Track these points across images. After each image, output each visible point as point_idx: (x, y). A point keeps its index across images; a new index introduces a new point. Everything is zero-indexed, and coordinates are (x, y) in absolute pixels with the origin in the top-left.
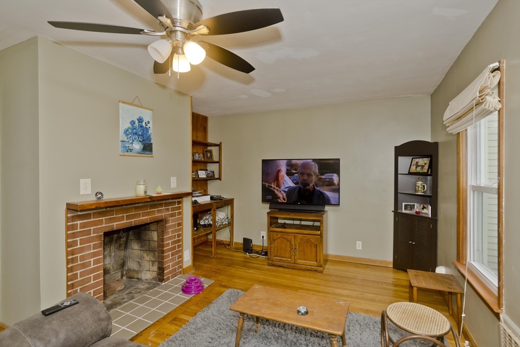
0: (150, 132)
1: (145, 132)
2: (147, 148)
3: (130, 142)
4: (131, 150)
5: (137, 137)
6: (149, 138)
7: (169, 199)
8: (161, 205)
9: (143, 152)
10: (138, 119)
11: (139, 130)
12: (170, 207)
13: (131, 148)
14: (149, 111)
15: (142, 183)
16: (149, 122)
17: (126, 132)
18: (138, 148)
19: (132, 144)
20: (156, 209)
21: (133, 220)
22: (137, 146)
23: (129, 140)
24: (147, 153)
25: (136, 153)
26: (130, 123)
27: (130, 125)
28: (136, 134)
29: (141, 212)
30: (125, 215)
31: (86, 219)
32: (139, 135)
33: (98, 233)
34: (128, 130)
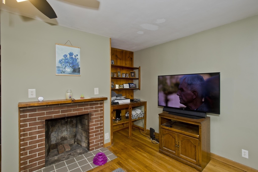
0: (78, 61)
1: (75, 61)
2: (76, 70)
3: (63, 67)
4: (64, 72)
5: (68, 64)
6: (78, 65)
7: (93, 101)
8: (87, 105)
9: (73, 73)
10: (69, 54)
11: (70, 60)
12: (94, 106)
13: (64, 71)
14: (78, 49)
15: (69, 92)
16: (77, 55)
17: (60, 62)
18: (69, 71)
19: (65, 68)
20: (83, 107)
21: (66, 113)
22: (69, 70)
23: (63, 66)
24: (76, 73)
25: (68, 74)
26: (64, 56)
27: (63, 58)
28: (68, 62)
29: (72, 109)
30: (60, 110)
31: (33, 112)
32: (70, 63)
33: (41, 120)
34: (62, 60)
